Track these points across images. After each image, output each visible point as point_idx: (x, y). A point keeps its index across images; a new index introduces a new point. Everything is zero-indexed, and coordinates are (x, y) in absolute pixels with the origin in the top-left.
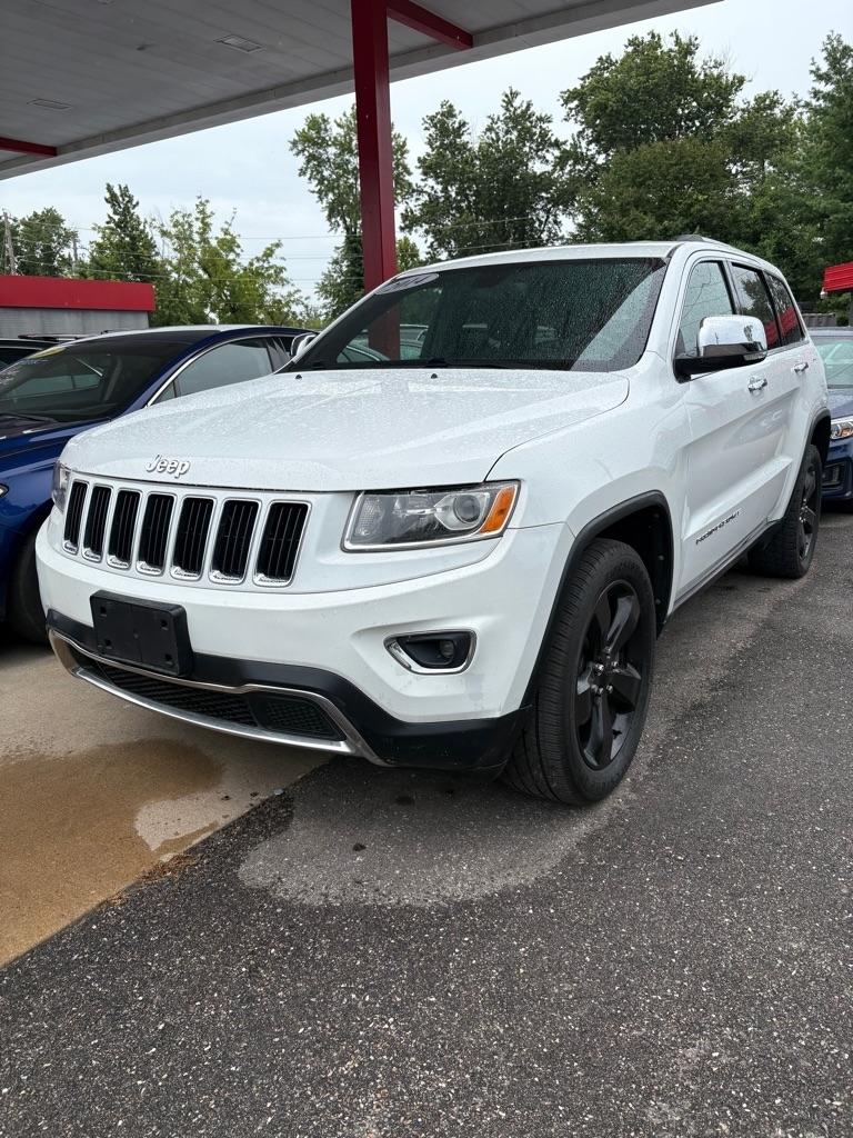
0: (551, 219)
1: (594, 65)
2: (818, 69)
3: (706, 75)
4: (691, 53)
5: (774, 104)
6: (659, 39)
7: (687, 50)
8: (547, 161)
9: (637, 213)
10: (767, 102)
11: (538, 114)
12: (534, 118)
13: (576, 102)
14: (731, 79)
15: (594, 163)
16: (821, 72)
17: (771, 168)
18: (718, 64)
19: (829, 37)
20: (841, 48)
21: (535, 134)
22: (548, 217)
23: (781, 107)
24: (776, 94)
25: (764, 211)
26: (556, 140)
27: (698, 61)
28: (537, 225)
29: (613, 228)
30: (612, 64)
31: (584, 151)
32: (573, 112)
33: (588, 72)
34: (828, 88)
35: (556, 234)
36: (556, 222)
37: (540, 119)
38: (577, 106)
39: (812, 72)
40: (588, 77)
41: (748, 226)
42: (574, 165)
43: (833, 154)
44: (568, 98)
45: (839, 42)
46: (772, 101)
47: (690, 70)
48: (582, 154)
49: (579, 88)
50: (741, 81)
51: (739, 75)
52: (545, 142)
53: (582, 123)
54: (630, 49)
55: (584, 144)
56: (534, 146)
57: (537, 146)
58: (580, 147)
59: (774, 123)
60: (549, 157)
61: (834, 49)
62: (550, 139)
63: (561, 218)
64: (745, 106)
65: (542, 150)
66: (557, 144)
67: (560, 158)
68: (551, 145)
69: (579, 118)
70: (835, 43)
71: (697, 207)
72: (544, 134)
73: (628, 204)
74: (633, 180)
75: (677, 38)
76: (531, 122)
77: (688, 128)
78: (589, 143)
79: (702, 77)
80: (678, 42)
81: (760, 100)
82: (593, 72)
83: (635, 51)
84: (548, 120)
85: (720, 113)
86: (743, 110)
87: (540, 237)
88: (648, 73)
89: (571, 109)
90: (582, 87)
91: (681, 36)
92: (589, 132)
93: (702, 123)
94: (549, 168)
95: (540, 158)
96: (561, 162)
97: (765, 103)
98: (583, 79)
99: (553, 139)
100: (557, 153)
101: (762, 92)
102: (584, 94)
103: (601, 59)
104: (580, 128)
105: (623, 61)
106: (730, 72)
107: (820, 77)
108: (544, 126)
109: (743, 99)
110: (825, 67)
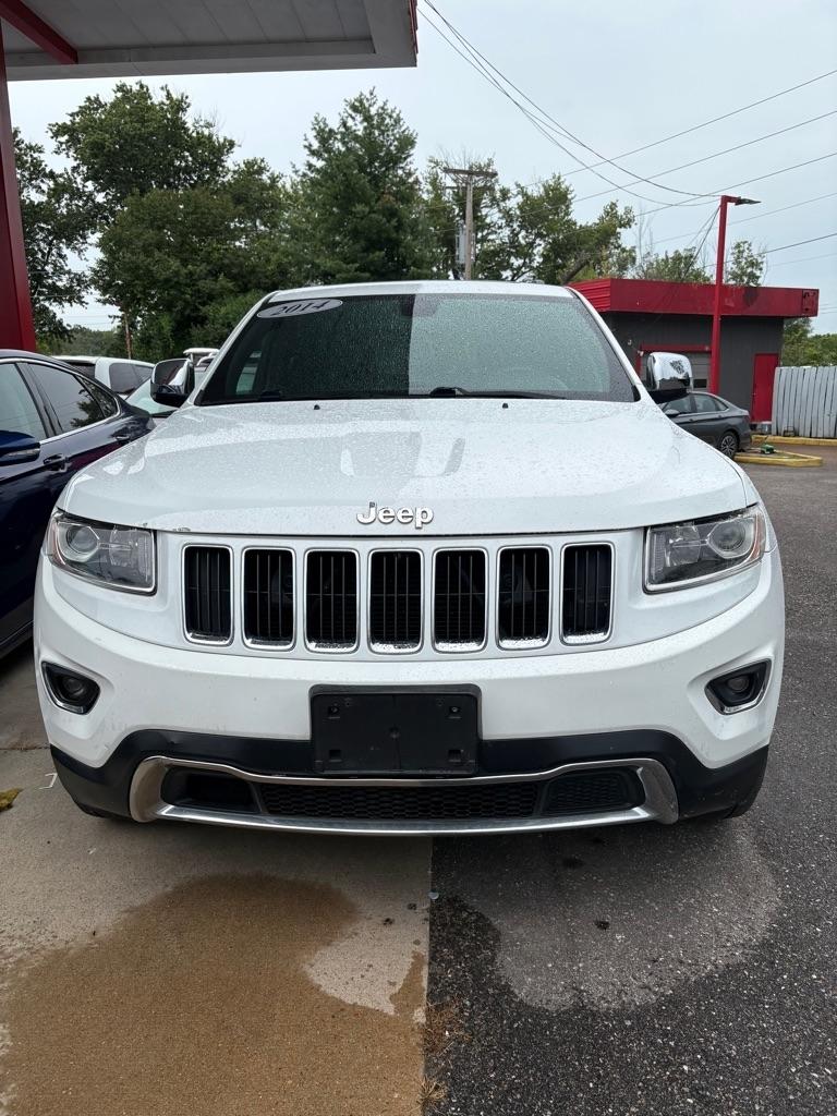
0: (54, 251)
1: (83, 104)
2: (311, 145)
3: (198, 133)
4: (184, 110)
5: (261, 170)
6: (148, 90)
7: (179, 106)
8: (44, 192)
9: (161, 255)
10: (256, 167)
11: (26, 142)
12: (23, 146)
13: (66, 137)
14: (222, 140)
15: (93, 201)
16: (313, 148)
17: (262, 228)
18: (209, 125)
19: (316, 119)
20: (327, 129)
21: (27, 162)
22: (51, 249)
23: (268, 174)
24: (262, 161)
25: (279, 265)
26: (51, 172)
27: (189, 118)
28: (39, 256)
29: (138, 268)
30: (101, 105)
31: (80, 186)
32: (64, 146)
33: (77, 110)
34: (320, 164)
35: (62, 268)
36: (60, 256)
37: (30, 148)
38: (68, 141)
39: (305, 146)
40: (77, 114)
41: (267, 277)
42: (71, 199)
43: (330, 221)
44: (58, 131)
45: (326, 125)
46: (260, 167)
47: (182, 126)
48: (78, 189)
49: (69, 123)
50: (232, 144)
51: (229, 138)
52: (37, 171)
53: (76, 159)
54: (119, 95)
55: (79, 180)
56: (26, 174)
57: (30, 175)
58: (76, 182)
59: (263, 187)
60: (44, 187)
61: (323, 130)
62: (44, 169)
63: (66, 251)
64: (237, 168)
65: (36, 179)
66: (52, 175)
67: (54, 190)
68: (45, 175)
69: (71, 153)
70: (321, 124)
71: (216, 255)
72: (37, 164)
73: (150, 245)
74: (152, 222)
75: (168, 92)
76: (20, 150)
77: (185, 180)
78: (86, 180)
79: (194, 135)
80: (169, 96)
81: (249, 164)
82: (82, 111)
83: (124, 97)
84: (39, 150)
85: (214, 172)
86: (235, 172)
87: (43, 270)
88: (142, 121)
89: (61, 143)
90: (73, 123)
91: (171, 92)
92: (84, 169)
93: (199, 177)
94: (44, 199)
95: (35, 187)
96: (56, 193)
97: (253, 169)
98: (72, 115)
99: (47, 170)
100: (51, 183)
101: (251, 158)
102: (74, 130)
103: (89, 99)
104: (75, 164)
105: (113, 105)
106: (220, 134)
107: (313, 153)
108: (35, 155)
109: (233, 161)
110: (316, 145)
